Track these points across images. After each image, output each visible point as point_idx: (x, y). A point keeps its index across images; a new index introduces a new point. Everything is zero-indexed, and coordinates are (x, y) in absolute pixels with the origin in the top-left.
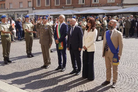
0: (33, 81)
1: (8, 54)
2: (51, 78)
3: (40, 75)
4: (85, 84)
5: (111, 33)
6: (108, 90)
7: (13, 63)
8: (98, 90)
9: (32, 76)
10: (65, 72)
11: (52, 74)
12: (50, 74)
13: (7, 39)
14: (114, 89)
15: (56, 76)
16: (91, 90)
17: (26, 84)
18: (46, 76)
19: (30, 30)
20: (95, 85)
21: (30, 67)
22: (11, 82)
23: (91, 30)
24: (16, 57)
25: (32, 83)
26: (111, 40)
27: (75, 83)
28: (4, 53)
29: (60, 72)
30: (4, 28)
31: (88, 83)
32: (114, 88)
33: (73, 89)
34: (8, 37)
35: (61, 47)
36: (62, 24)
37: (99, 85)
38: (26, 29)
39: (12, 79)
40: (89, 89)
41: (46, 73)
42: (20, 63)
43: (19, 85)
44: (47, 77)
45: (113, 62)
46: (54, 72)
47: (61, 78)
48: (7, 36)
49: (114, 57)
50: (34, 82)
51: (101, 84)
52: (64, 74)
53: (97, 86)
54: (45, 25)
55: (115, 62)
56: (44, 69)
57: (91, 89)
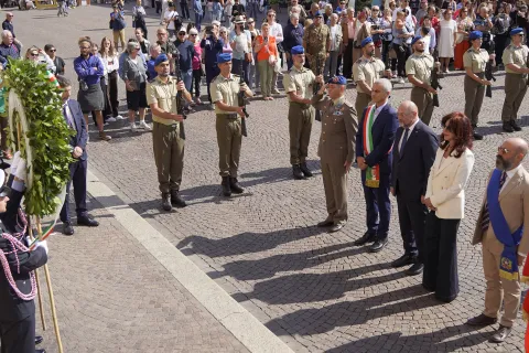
0: (278, 275)
1: (234, 168)
2: (331, 271)
3: (307, 254)
4: (418, 313)
5: (504, 179)
6: (474, 347)
7: (247, 195)
8: (446, 340)
9: (282, 256)
10: (379, 255)
11: (340, 255)
12: (334, 257)
13: (231, 124)
14: (495, 345)
15: (347, 268)
16: (425, 336)
17: (259, 281)
18: (320, 261)
19: (303, 96)
20: (446, 319)
21: (288, 217)
22: (223, 269)
23: (454, 152)
24: (261, 174)
25: (274, 280)
26: (498, 203)
27: (392, 303)
28: (222, 166)
29: (365, 254)
30: (223, 94)
31: (427, 310)
32: (498, 342)
33: (376, 321)
34: (236, 119)
35: (374, 180)
36: (380, 109)
37: (458, 323)
38: (290, 90)
39: (228, 258)
40: (420, 332)
41: (325, 250)
42: (264, 201)
43: (241, 282)
44: (321, 266)
45: (502, 268)
46: (348, 248)
47: (360, 278)
48: (233, 118)
49: (504, 255)
50: (280, 278)
51: (465, 321)
52: (375, 262)
53: (451, 325)
54: (335, 102)
55: (506, 270)
56: (325, 235)
57: (429, 330)
